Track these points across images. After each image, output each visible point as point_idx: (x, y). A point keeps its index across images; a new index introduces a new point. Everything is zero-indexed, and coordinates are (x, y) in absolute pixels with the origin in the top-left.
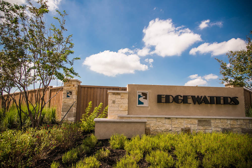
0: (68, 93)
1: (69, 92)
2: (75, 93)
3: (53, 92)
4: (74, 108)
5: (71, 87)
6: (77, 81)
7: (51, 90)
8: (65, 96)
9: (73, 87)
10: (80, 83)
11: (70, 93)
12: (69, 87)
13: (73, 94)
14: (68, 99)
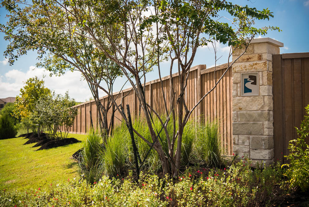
0: (246, 81)
1: (247, 77)
2: (265, 78)
3: (208, 81)
4: (267, 122)
5: (251, 63)
6: (267, 42)
7: (202, 76)
8: (239, 90)
9: (258, 62)
10: (278, 46)
11: (253, 81)
12: (247, 64)
13: (261, 82)
14: (248, 98)
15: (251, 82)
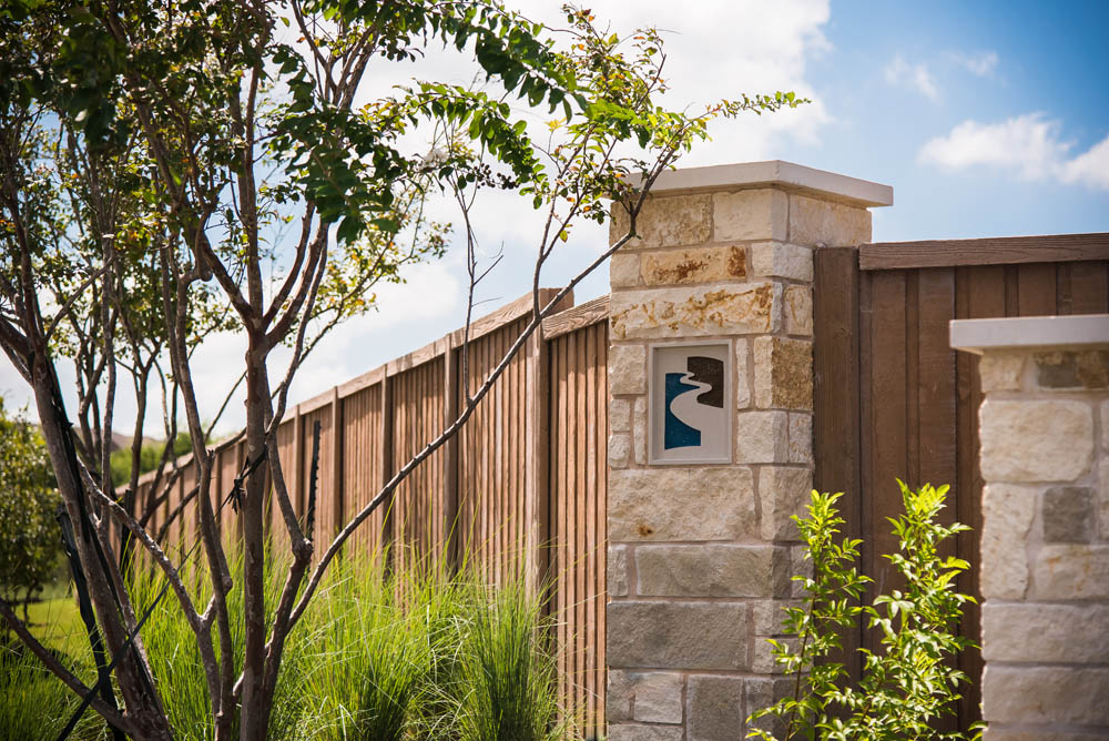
0: (674, 386)
1: (680, 366)
2: (765, 369)
4: (768, 604)
5: (699, 293)
6: (775, 185)
7: (549, 346)
8: (638, 430)
9: (731, 288)
11: (706, 388)
12: (680, 296)
13: (743, 394)
14: (683, 478)
15: (696, 393)
